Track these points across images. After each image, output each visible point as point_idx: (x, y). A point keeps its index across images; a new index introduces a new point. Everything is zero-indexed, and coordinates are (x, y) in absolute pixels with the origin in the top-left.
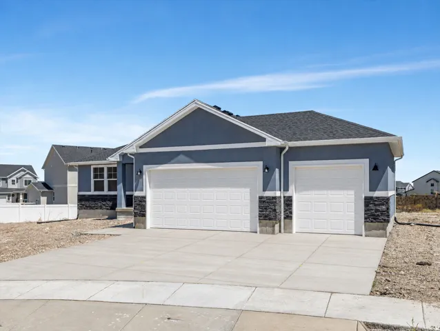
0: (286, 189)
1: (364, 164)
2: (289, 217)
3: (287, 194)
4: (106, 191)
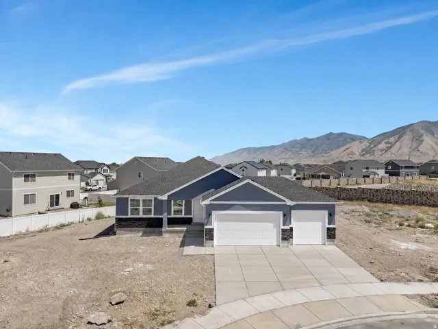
0: (290, 223)
1: (326, 212)
3: (291, 226)
4: (141, 215)
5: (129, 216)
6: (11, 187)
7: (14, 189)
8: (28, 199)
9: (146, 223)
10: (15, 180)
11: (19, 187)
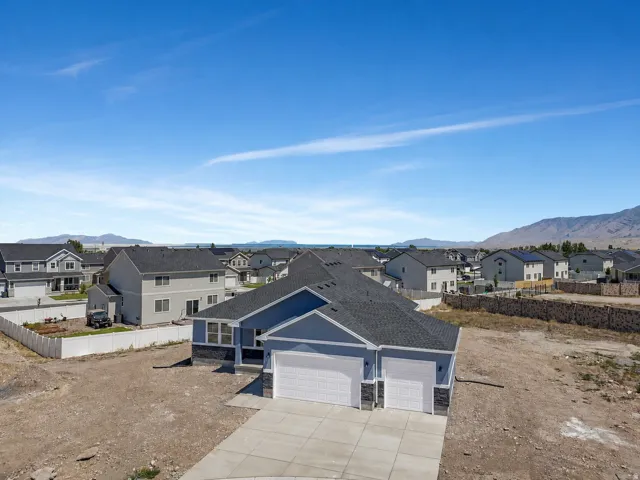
0: (380, 376)
1: (432, 365)
2: (381, 396)
3: (380, 379)
4: (219, 344)
5: (207, 344)
6: (141, 292)
7: (143, 294)
8: (161, 306)
9: (224, 354)
10: (145, 283)
11: (150, 291)
